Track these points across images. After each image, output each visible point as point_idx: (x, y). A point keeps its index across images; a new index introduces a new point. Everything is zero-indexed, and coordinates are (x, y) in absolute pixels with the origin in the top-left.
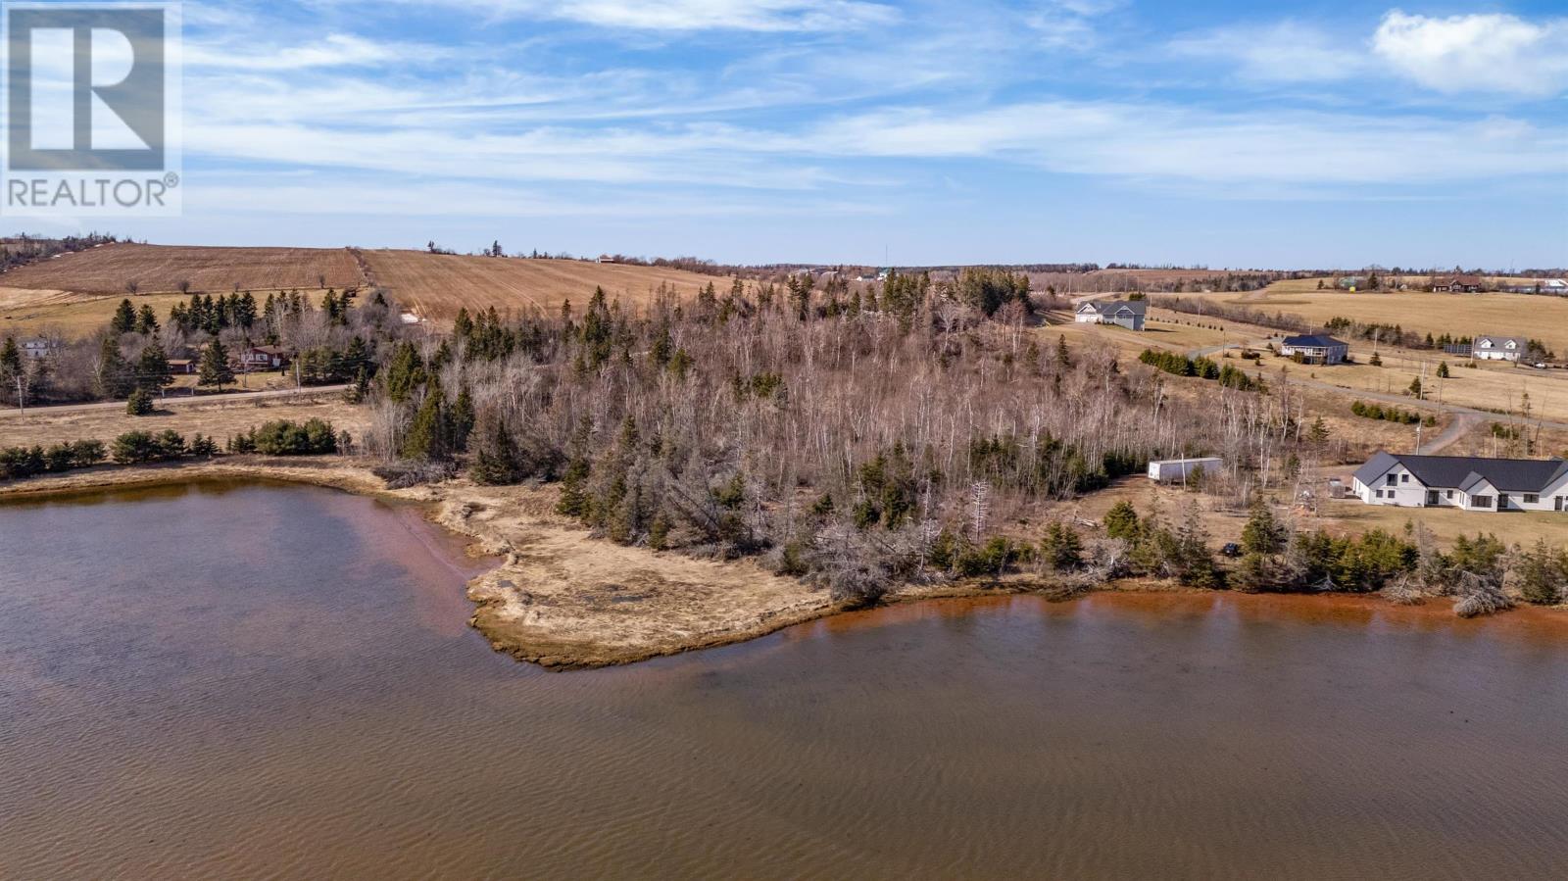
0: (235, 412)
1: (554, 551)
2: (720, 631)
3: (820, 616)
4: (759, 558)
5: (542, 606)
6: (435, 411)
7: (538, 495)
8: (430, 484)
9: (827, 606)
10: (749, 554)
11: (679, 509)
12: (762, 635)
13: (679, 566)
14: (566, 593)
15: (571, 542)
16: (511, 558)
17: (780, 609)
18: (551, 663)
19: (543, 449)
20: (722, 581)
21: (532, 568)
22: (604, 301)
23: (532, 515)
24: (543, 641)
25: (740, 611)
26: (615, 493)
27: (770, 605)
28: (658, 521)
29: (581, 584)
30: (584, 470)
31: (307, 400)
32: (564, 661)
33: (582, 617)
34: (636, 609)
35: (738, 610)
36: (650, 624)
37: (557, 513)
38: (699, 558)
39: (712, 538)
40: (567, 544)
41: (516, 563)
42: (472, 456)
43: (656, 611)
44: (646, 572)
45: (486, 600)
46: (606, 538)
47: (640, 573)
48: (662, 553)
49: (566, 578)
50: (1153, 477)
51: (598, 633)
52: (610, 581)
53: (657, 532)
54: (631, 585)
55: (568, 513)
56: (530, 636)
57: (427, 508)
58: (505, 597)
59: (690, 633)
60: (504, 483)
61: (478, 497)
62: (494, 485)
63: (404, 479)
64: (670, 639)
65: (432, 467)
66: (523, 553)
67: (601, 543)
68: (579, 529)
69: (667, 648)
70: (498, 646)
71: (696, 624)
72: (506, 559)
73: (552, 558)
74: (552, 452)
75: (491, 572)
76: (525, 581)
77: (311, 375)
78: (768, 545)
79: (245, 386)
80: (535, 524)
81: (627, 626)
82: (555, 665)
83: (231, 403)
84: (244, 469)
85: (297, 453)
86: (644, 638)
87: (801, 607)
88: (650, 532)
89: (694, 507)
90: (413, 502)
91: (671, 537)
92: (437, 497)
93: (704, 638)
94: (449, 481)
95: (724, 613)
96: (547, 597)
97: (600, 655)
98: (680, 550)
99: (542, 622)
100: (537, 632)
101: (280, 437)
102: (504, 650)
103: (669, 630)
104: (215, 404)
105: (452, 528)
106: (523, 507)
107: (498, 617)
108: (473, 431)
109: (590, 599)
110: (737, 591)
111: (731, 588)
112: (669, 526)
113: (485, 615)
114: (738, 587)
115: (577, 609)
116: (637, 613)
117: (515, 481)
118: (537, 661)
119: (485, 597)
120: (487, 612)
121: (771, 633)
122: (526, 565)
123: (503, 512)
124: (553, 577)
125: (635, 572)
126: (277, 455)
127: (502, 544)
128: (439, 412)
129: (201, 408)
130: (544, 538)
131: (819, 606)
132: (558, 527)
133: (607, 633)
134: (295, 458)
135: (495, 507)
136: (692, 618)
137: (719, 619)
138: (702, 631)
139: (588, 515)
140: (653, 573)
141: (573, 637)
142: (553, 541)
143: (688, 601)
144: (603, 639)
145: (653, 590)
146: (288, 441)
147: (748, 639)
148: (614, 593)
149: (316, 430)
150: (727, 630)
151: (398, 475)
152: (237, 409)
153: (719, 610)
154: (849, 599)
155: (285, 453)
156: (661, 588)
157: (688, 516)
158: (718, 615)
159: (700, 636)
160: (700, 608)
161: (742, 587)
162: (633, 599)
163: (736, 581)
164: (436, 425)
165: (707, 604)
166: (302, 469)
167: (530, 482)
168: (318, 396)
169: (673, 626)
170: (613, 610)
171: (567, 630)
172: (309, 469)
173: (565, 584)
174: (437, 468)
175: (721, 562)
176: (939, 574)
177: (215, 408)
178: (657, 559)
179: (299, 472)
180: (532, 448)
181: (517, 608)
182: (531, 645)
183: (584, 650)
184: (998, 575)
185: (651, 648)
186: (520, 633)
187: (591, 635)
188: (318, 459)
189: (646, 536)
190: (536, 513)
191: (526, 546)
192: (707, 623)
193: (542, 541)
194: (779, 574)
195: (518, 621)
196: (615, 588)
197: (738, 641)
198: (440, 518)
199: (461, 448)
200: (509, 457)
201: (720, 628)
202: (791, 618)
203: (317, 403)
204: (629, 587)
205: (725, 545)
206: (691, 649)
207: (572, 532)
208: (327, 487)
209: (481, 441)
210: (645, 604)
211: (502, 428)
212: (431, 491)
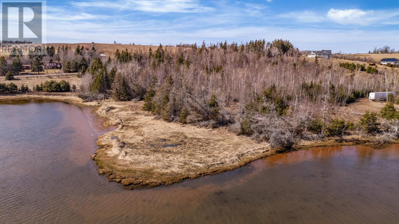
0: (41, 80)
1: (139, 124)
2: (219, 164)
3: (267, 156)
4: (227, 127)
5: (129, 149)
6: (102, 75)
7: (136, 104)
8: (98, 101)
9: (268, 151)
10: (222, 126)
11: (192, 107)
12: (241, 166)
13: (193, 131)
14: (142, 142)
15: (147, 121)
16: (120, 126)
17: (246, 152)
18: (127, 184)
19: (139, 88)
20: (213, 137)
21: (128, 131)
22: (162, 48)
23: (133, 110)
24: (126, 168)
25: (226, 153)
26: (165, 101)
27: (239, 149)
28: (182, 112)
29: (149, 138)
30: (153, 94)
31: (66, 77)
32: (135, 182)
33: (148, 155)
34: (175, 151)
35: (224, 152)
36: (182, 159)
37: (142, 110)
38: (201, 127)
39: (206, 119)
40: (145, 121)
41: (122, 128)
42: (114, 91)
43: (185, 152)
44: (178, 133)
45: (104, 145)
46: (161, 119)
47: (176, 133)
48: (185, 125)
49: (142, 135)
50: (371, 98)
51: (155, 164)
52: (162, 137)
53: (182, 116)
54: (172, 139)
55: (146, 110)
56: (120, 165)
57: (95, 108)
58: (113, 144)
59: (203, 165)
60: (125, 100)
61: (114, 105)
62: (121, 101)
63: (89, 99)
64: (193, 168)
65: (100, 95)
66: (126, 124)
67: (159, 121)
68: (151, 115)
69: (192, 174)
70: (101, 171)
71: (205, 159)
72: (118, 127)
73: (138, 127)
74: (143, 89)
75: (110, 132)
76: (124, 137)
77: (69, 70)
78: (231, 122)
79: (47, 73)
80: (133, 114)
81: (170, 161)
82: (129, 185)
83: (41, 77)
84: (36, 96)
85: (57, 91)
86: (179, 168)
87: (256, 151)
88: (179, 116)
89: (199, 105)
90: (91, 106)
91: (189, 118)
92: (99, 105)
93: (211, 168)
94: (106, 100)
95: (219, 153)
96: (132, 144)
97: (155, 178)
98: (192, 124)
99: (127, 158)
100: (123, 163)
101: (51, 86)
102: (104, 173)
103: (192, 163)
104: (35, 77)
105: (100, 115)
106: (130, 108)
107: (106, 154)
108: (114, 82)
109: (153, 145)
110: (221, 142)
111: (218, 141)
112: (187, 114)
113: (101, 153)
114: (221, 140)
115: (145, 150)
116: (175, 153)
117: (129, 100)
118: (120, 182)
119: (104, 144)
120: (102, 152)
121: (245, 165)
122: (126, 129)
123: (122, 110)
124: (137, 135)
125: (173, 133)
126: (50, 92)
127: (118, 121)
128: (103, 76)
129: (30, 78)
130: (136, 119)
131: (265, 150)
132: (142, 115)
133: (160, 164)
134: (56, 93)
135: (119, 108)
136: (203, 156)
137: (217, 157)
138: (209, 164)
139: (154, 110)
140: (181, 133)
141: (142, 167)
142: (139, 120)
143: (199, 147)
144: (157, 168)
145: (182, 141)
146: (53, 87)
147: (235, 169)
148: (164, 143)
149: (63, 84)
150: (222, 163)
151: (87, 97)
152: (42, 79)
153: (216, 152)
154: (279, 147)
155: (52, 91)
156: (186, 140)
157: (196, 109)
158: (216, 155)
159: (209, 167)
160: (206, 150)
161: (223, 140)
162: (172, 146)
163: (220, 138)
164: (102, 81)
165: (209, 149)
166: (57, 96)
167: (134, 100)
168: (69, 75)
169: (194, 160)
170: (163, 151)
171: (139, 163)
172: (59, 96)
173: (141, 138)
174: (102, 95)
175: (211, 129)
176: (315, 135)
177: (35, 78)
178: (183, 127)
179: (55, 97)
180: (135, 88)
181: (116, 150)
182: (119, 171)
183: (147, 175)
184: (342, 136)
185: (183, 174)
186: (115, 163)
187: (152, 165)
188: (63, 93)
189: (177, 118)
190: (134, 110)
191: (128, 122)
192: (211, 159)
193: (135, 120)
194: (239, 135)
195: (116, 157)
196: (165, 140)
197: (230, 170)
198: (97, 112)
199: (109, 88)
200: (126, 91)
201: (219, 162)
202: (253, 157)
203: (69, 77)
204: (171, 140)
205: (212, 122)
206: (205, 174)
207: (148, 117)
208: (62, 102)
209: (116, 85)
210: (179, 148)
211: (124, 80)
212: (98, 103)
